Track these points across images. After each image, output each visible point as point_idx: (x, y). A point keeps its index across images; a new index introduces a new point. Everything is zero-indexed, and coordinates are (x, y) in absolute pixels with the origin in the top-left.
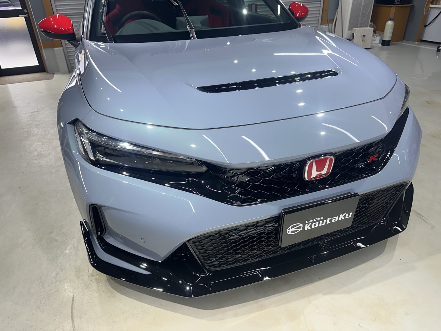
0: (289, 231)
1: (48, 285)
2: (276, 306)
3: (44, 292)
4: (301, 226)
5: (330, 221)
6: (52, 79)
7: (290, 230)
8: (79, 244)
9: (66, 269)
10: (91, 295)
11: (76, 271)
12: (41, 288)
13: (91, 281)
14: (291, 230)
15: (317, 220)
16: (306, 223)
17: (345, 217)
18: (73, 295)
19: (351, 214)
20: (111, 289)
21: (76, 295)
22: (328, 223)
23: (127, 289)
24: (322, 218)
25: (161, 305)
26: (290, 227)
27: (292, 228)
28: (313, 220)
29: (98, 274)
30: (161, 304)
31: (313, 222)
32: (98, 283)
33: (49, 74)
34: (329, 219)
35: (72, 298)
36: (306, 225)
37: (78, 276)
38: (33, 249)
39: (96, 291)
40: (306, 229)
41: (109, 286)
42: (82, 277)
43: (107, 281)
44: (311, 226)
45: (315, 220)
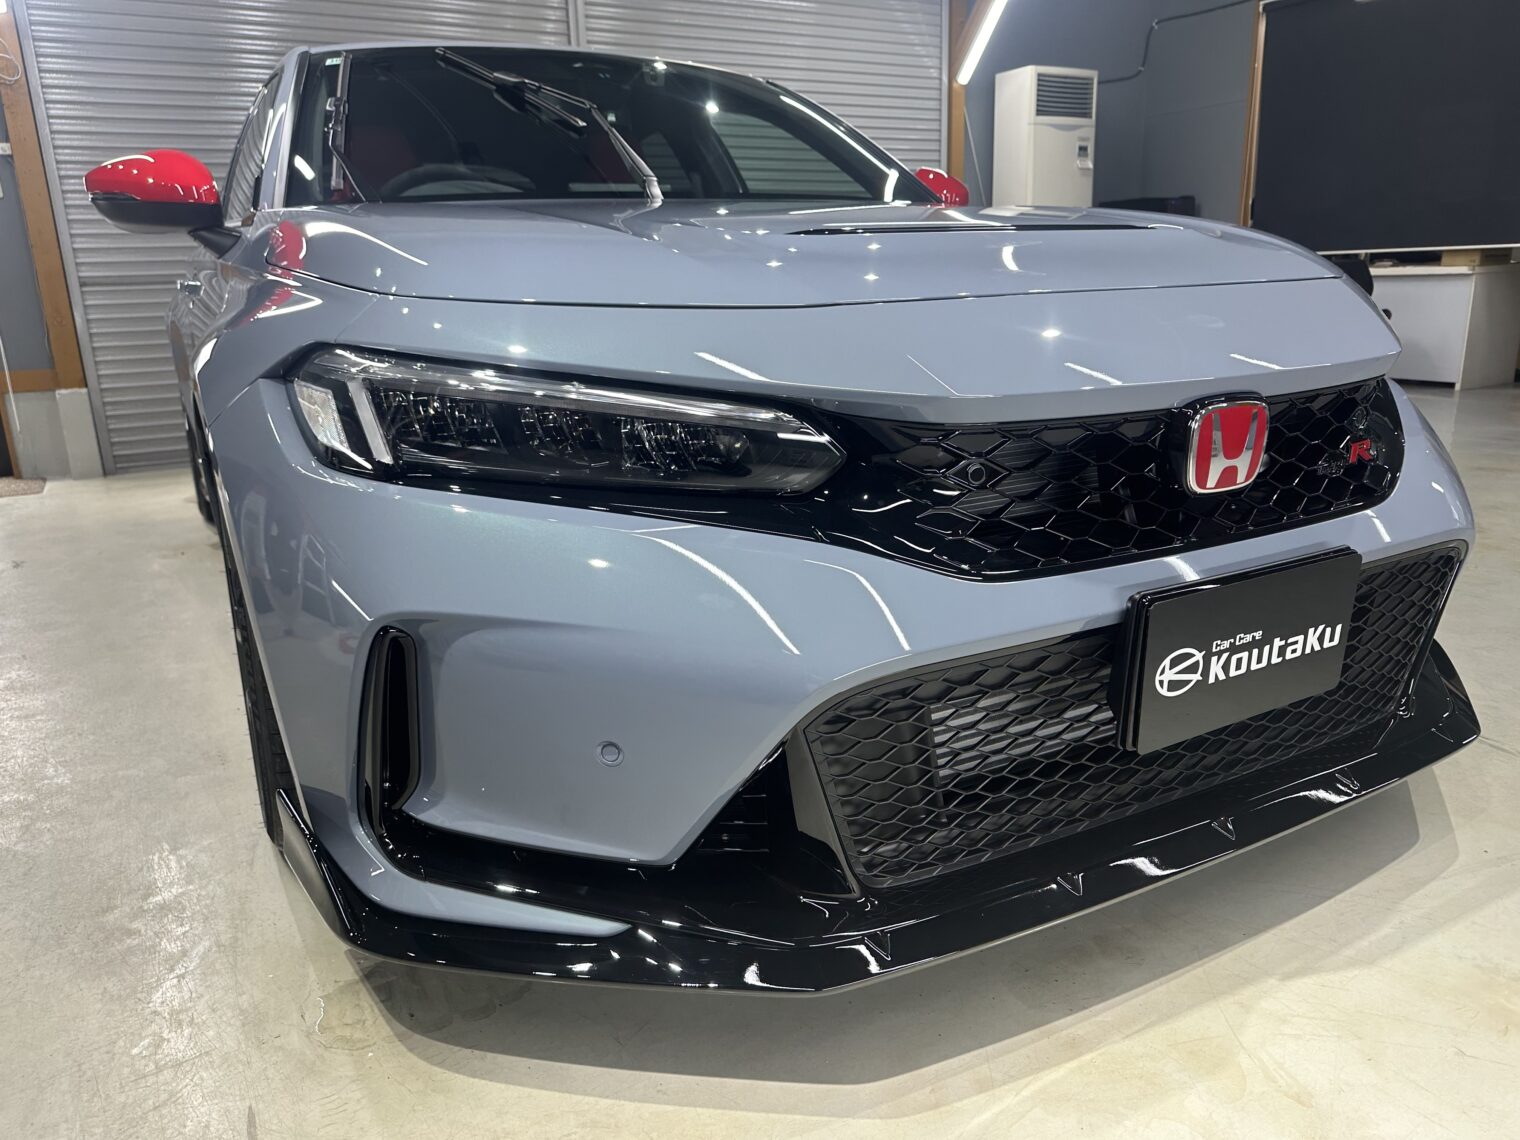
0: (1162, 678)
1: (122, 1087)
2: (1127, 1037)
3: (104, 1112)
4: (1198, 662)
5: (1282, 651)
6: (38, 492)
7: (1166, 676)
8: (240, 935)
9: (196, 1021)
10: (332, 1098)
11: (243, 1025)
12: (88, 1101)
13: (320, 1051)
14: (1170, 675)
15: (1244, 641)
16: (1214, 650)
17: (1321, 639)
18: (250, 1108)
19: (1339, 628)
20: (422, 1064)
21: (261, 1106)
22: (1275, 660)
23: (490, 1055)
24: (1258, 635)
25: (658, 1091)
26: (1167, 662)
27: (1170, 669)
28: (1232, 640)
29: (350, 1022)
30: (659, 1088)
31: (1234, 649)
32: (355, 1053)
33: (25, 481)
34: (1278, 643)
35: (245, 1119)
36: (1214, 659)
37: (257, 1038)
38: (28, 970)
39: (354, 1081)
40: (1212, 680)
41: (409, 1054)
42: (278, 1042)
43: (396, 1039)
44: (1226, 668)
45: (1241, 639)
